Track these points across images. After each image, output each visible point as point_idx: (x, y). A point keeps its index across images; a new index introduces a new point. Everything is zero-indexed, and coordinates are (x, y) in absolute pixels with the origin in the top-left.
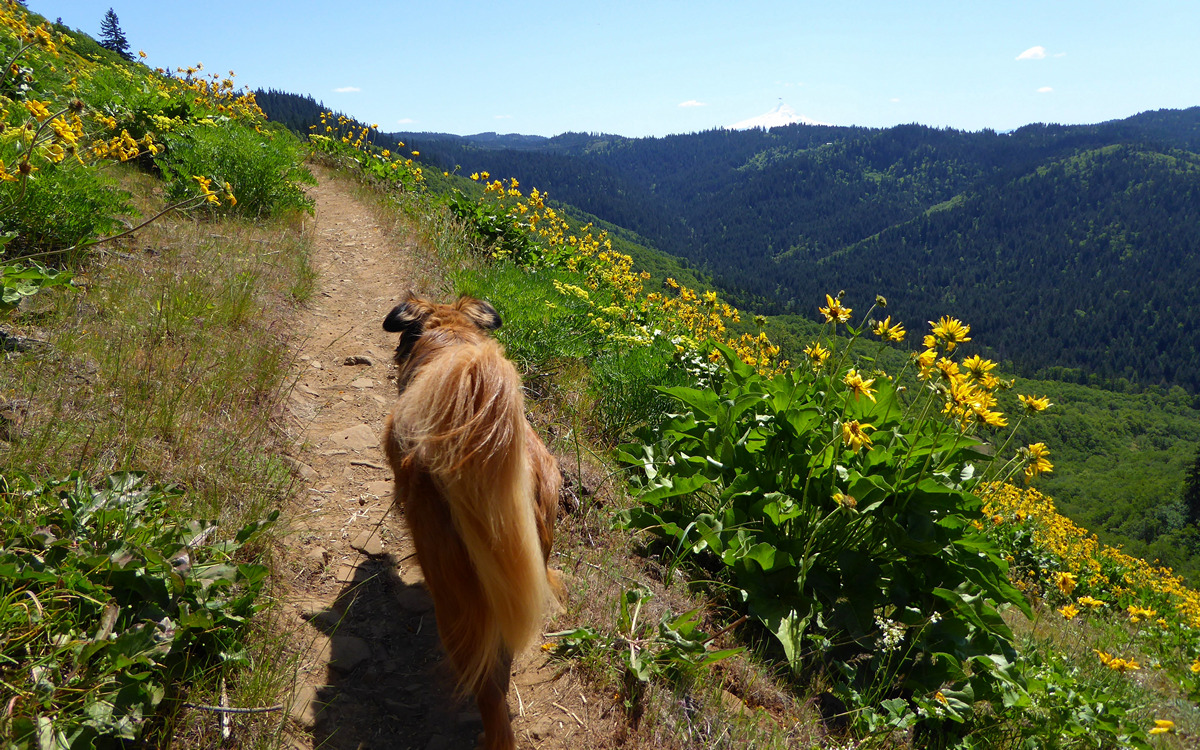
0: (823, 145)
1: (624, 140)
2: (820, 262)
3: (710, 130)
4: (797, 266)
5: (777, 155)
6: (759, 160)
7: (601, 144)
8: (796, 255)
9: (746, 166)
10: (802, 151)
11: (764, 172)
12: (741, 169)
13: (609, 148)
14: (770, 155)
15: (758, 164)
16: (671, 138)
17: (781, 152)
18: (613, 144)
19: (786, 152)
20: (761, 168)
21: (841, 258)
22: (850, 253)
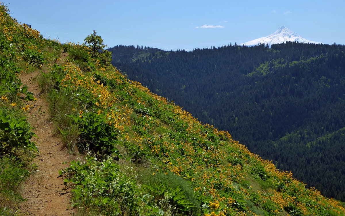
0: (312, 58)
1: (162, 52)
2: (308, 145)
3: (227, 45)
4: (291, 148)
5: (277, 65)
6: (263, 68)
7: (144, 55)
8: (290, 140)
9: (254, 73)
10: (296, 62)
11: (266, 77)
12: (250, 75)
13: (150, 58)
14: (271, 65)
15: (262, 71)
16: (197, 52)
17: (280, 63)
18: (154, 55)
19: (284, 63)
20: (264, 74)
21: (324, 143)
22: (331, 138)
